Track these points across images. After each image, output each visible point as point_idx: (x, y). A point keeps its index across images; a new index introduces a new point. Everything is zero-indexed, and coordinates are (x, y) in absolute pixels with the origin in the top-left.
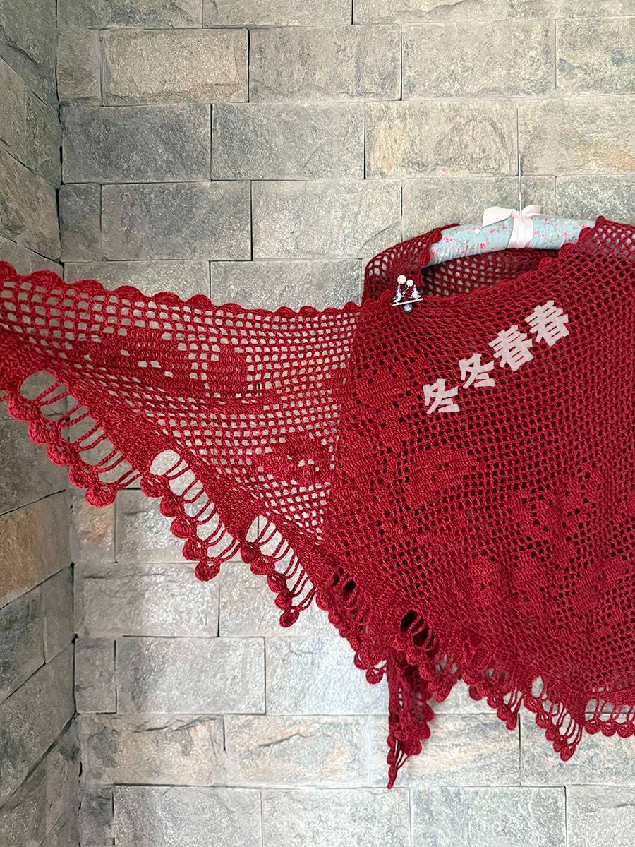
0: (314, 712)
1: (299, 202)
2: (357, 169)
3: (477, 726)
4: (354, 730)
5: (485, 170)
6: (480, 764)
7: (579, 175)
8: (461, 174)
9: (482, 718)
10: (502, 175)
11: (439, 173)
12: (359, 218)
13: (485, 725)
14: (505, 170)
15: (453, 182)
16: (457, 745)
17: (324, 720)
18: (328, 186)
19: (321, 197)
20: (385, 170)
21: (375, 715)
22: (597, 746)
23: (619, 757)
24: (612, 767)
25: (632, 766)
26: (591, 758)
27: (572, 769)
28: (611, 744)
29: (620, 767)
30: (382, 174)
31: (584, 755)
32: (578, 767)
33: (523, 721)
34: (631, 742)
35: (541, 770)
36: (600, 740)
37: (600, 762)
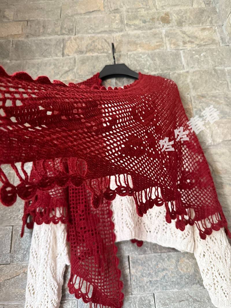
2: (60, 54)
7: (135, 52)
8: (95, 54)
11: (88, 54)
22: (167, 269)
23: (178, 275)
24: (175, 280)
25: (185, 279)
26: (165, 276)
27: (156, 283)
28: (172, 268)
29: (179, 280)
30: (69, 55)
31: (161, 275)
32: (159, 282)
33: (130, 259)
34: (183, 266)
35: (141, 284)
36: (167, 266)
37: (169, 278)
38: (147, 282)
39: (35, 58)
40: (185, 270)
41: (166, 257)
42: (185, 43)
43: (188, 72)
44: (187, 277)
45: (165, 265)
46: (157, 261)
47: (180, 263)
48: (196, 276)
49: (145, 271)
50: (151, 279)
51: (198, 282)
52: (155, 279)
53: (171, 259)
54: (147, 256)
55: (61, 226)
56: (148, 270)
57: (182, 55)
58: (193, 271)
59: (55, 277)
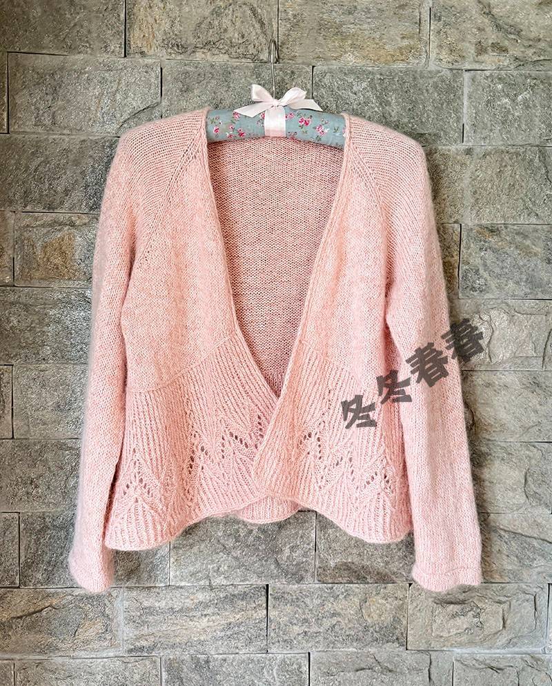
0: (68, 585)
1: (57, 77)
2: (116, 46)
3: (226, 597)
4: (106, 602)
5: (245, 56)
6: (229, 633)
7: (335, 65)
8: (221, 59)
9: (230, 589)
10: (261, 61)
11: (199, 56)
12: (118, 97)
13: (234, 595)
14: (264, 56)
15: (212, 66)
16: (206, 615)
17: (77, 592)
18: (86, 62)
19: (81, 72)
20: (144, 49)
21: (127, 587)
22: (339, 614)
23: (360, 624)
24: (353, 634)
25: (372, 633)
26: (334, 626)
27: (316, 636)
28: (352, 612)
29: (361, 634)
30: (142, 53)
31: (327, 623)
32: (322, 634)
33: (270, 592)
34: (372, 610)
35: (286, 638)
36: (342, 609)
37: (342, 629)
38: (299, 634)
39: (44, 51)
40: (376, 617)
41: (342, 593)
42: (481, 50)
43: (469, 152)
44: (377, 629)
45: (338, 607)
46: (323, 598)
47: (368, 604)
48: (395, 628)
49: (297, 616)
50: (306, 630)
51: (397, 639)
52: (315, 629)
53: (352, 597)
54: (304, 587)
56: (304, 613)
57: (466, 90)
58: (390, 619)
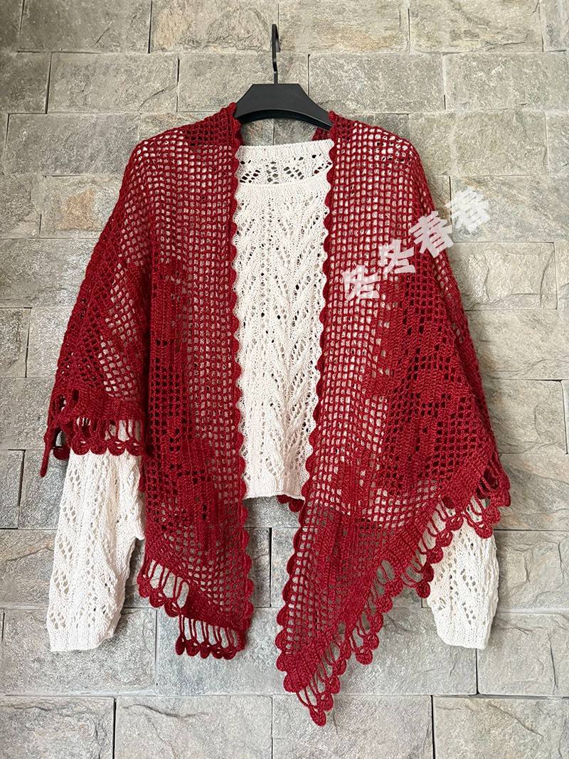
2: (143, 45)
5: (250, 48)
7: (328, 52)
10: (264, 51)
11: (211, 50)
14: (266, 48)
15: (222, 57)
18: (116, 57)
20: (165, 46)
30: (163, 49)
33: (273, 536)
39: (81, 50)
42: (456, 36)
55: (128, 459)
57: (444, 69)
59: (111, 562)
